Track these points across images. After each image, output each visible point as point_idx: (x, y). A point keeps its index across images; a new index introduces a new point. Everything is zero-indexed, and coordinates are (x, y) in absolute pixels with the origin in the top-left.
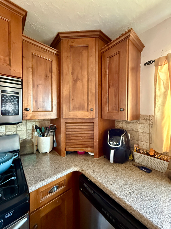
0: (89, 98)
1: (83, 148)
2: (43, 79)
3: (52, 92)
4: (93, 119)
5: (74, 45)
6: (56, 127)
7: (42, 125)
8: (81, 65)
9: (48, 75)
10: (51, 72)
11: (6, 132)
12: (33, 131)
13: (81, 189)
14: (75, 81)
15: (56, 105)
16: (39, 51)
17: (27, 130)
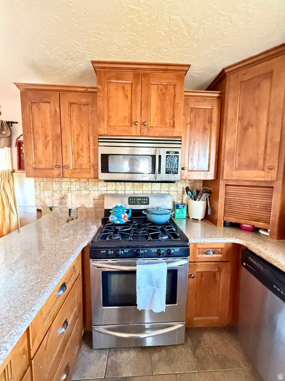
0: (268, 150)
1: (251, 220)
2: (200, 133)
3: (210, 147)
4: (272, 182)
5: (246, 78)
6: (212, 191)
7: (193, 188)
8: (257, 104)
9: (206, 127)
10: (210, 122)
11: (160, 191)
12: (183, 193)
13: (244, 264)
14: (245, 129)
15: (214, 163)
16: (198, 102)
17: (177, 191)
